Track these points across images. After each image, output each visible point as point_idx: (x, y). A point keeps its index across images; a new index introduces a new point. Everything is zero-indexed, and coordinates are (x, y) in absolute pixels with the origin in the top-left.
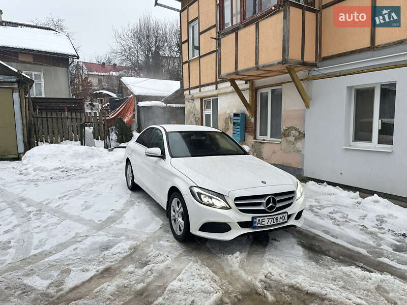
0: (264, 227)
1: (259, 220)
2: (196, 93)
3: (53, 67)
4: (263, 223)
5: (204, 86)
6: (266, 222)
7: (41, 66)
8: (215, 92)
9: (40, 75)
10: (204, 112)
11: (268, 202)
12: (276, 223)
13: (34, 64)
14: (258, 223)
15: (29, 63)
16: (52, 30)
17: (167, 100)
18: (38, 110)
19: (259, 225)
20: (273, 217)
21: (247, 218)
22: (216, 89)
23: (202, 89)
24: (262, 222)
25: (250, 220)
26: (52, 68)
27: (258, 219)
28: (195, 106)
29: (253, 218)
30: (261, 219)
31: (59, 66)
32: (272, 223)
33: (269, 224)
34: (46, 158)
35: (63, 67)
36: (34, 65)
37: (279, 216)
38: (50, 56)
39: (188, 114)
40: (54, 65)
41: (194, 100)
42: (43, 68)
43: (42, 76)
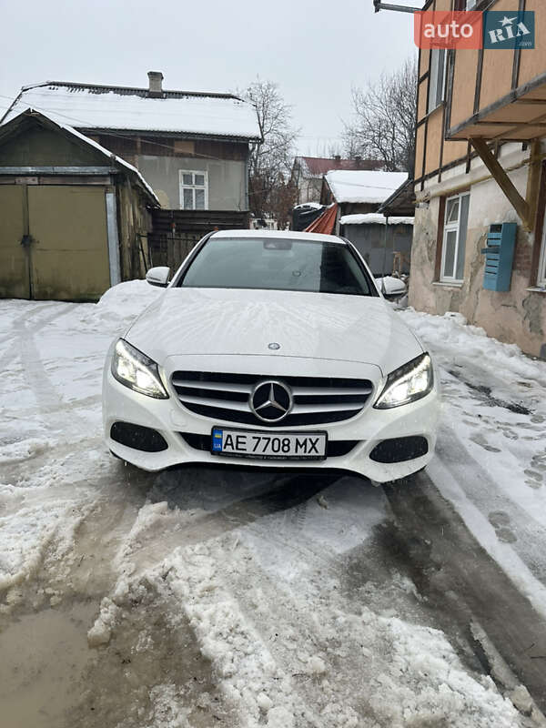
0: (244, 457)
1: (229, 436)
2: (433, 187)
3: (223, 161)
4: (240, 446)
5: (447, 168)
6: (249, 444)
7: (205, 160)
8: (466, 181)
9: (203, 177)
10: (446, 227)
11: (261, 396)
12: (281, 453)
13: (196, 157)
14: (226, 444)
15: (190, 156)
16: (233, 97)
17: (388, 209)
18: (174, 230)
19: (229, 449)
20: (272, 437)
21: (202, 425)
22: (468, 170)
23: (443, 175)
24: (238, 442)
25: (208, 433)
26: (221, 163)
27: (226, 433)
28: (429, 215)
29: (215, 429)
30: (234, 435)
31: (233, 159)
32: (269, 452)
33: (257, 452)
34: (126, 300)
35: (238, 160)
36: (196, 160)
37: (293, 438)
38: (218, 142)
39: (418, 234)
40: (225, 158)
41: (428, 202)
42: (209, 163)
43: (206, 178)
